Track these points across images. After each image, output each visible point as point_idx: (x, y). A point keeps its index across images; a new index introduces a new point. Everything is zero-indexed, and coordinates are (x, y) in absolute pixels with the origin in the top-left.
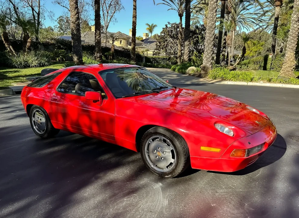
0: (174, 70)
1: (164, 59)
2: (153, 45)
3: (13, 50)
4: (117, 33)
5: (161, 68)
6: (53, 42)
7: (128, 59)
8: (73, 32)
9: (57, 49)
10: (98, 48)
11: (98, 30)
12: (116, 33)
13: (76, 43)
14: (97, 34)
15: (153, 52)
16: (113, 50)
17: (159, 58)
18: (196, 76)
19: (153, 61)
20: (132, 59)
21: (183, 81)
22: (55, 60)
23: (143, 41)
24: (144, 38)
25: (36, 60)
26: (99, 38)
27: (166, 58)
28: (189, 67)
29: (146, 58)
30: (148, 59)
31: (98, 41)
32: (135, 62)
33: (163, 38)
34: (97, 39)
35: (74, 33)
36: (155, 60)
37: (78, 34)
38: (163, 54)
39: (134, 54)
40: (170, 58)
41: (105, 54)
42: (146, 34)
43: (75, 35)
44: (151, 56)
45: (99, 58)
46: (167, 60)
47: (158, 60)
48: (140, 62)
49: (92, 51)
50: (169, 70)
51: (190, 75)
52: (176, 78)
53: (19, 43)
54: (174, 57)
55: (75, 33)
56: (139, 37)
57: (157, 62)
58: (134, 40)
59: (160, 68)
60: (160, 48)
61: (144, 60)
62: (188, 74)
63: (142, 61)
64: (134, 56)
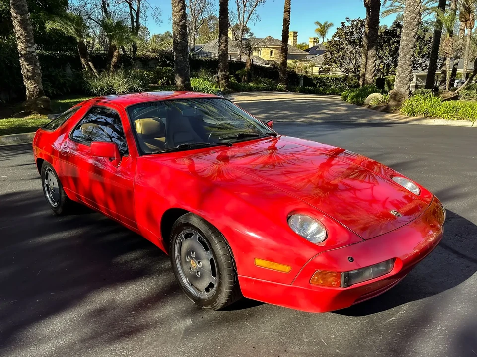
0: (345, 98)
1: (336, 79)
2: (320, 59)
3: (93, 69)
4: (266, 38)
5: (330, 94)
6: (155, 55)
7: (274, 80)
8: (175, 39)
9: (160, 66)
10: (223, 64)
11: (224, 34)
12: (264, 38)
13: (180, 56)
14: (221, 41)
15: (320, 69)
16: (249, 67)
17: (328, 78)
18: (379, 109)
19: (317, 83)
20: (281, 81)
21: (354, 118)
22: (157, 82)
23: (307, 50)
24: (311, 45)
25: (125, 84)
26: (225, 47)
27: (340, 78)
28: (371, 93)
29: (306, 78)
30: (308, 81)
31: (223, 52)
32: (285, 85)
33: (337, 45)
34: (222, 49)
35: (177, 40)
36: (321, 81)
37: (183, 42)
38: (336, 72)
39: (285, 72)
40: (346, 79)
41: (237, 73)
42: (314, 39)
43: (178, 44)
44: (317, 74)
45: (224, 80)
46: (342, 82)
47: (325, 81)
48: (295, 85)
49: (215, 69)
50: (338, 98)
51: (370, 107)
52: (343, 112)
53: (104, 58)
54: (353, 76)
55: (179, 40)
56: (303, 43)
57: (324, 85)
58: (286, 48)
59: (327, 94)
60: (331, 62)
61: (302, 82)
62: (367, 106)
63: (298, 84)
64: (284, 75)
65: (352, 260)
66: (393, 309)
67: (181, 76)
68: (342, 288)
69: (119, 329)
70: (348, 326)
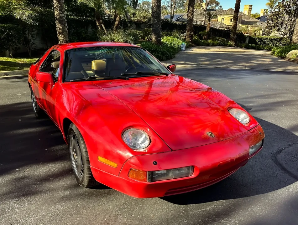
0: (274, 52)
1: (274, 39)
2: (265, 25)
3: (104, 29)
4: (229, 10)
5: (268, 50)
6: (145, 20)
7: (226, 39)
8: (153, 9)
9: (147, 28)
10: (190, 27)
11: (191, 6)
12: (227, 10)
13: (155, 21)
14: (189, 11)
15: (263, 32)
16: (209, 29)
17: (267, 38)
18: (296, 62)
19: (259, 42)
20: (231, 39)
21: (274, 67)
22: (144, 38)
23: (259, 18)
24: (262, 15)
25: (122, 39)
26: (191, 15)
27: (277, 39)
28: (293, 49)
29: (250, 38)
30: (252, 40)
31: (190, 18)
32: (234, 42)
33: (277, 14)
34: (189, 17)
35: (154, 10)
36: (262, 41)
37: (158, 11)
38: (274, 34)
39: (235, 33)
40: (281, 39)
41: (200, 33)
42: (265, 10)
43: (154, 12)
44: (261, 37)
45: (189, 38)
46: (278, 41)
47: (265, 41)
48: (242, 43)
49: (183, 30)
50: (269, 53)
51: (289, 60)
52: (268, 63)
53: (112, 21)
54: (287, 37)
55: (155, 10)
56: (256, 13)
57: (264, 43)
58: (236, 17)
59: (266, 50)
60: (271, 27)
61: (247, 41)
62: (287, 59)
63: (244, 41)
64: (234, 35)
65: (156, 163)
66: (208, 203)
67: (155, 34)
68: (148, 183)
69: (23, 191)
70: (168, 210)
